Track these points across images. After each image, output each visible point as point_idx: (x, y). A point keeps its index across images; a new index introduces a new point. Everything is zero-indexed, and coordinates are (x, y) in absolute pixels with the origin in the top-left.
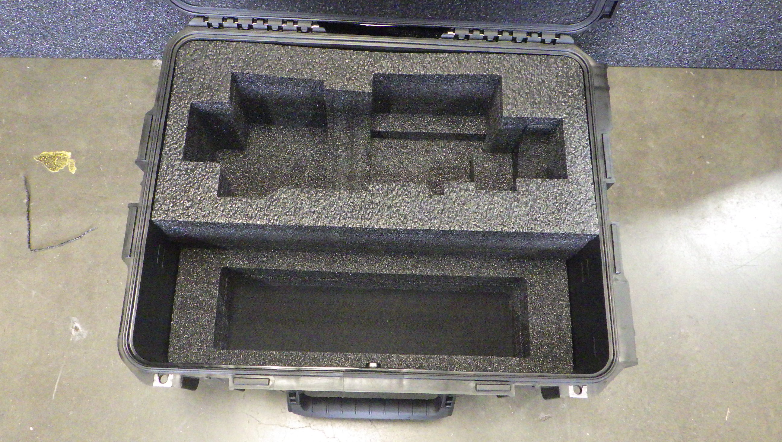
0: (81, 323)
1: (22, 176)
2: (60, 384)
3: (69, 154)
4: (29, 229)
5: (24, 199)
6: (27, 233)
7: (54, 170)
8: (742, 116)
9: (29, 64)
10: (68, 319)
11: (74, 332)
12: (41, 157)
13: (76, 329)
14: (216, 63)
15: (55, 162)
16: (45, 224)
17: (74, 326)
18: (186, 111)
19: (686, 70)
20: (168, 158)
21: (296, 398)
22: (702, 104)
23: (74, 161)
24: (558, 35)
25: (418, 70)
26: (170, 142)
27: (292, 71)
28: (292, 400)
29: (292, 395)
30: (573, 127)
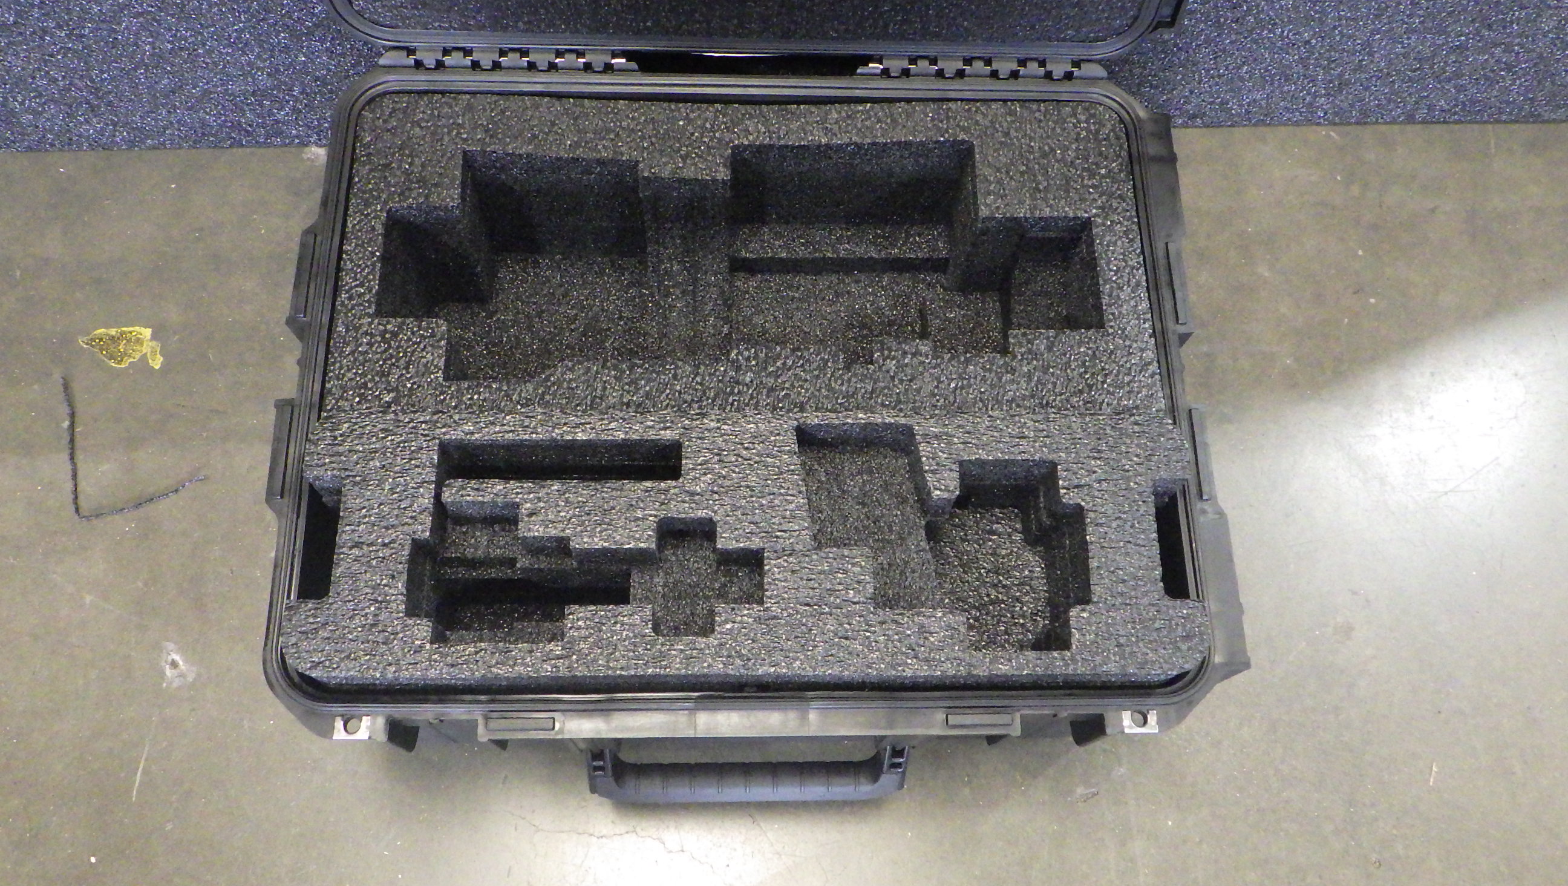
0: (181, 650)
1: (57, 376)
2: (146, 772)
3: (147, 332)
4: (75, 476)
5: (64, 421)
6: (69, 486)
7: (119, 363)
8: (1433, 210)
9: (62, 164)
10: (157, 647)
11: (169, 672)
12: (93, 340)
13: (174, 664)
14: (433, 134)
15: (121, 348)
16: (105, 467)
17: (170, 659)
18: (379, 225)
19: (1321, 130)
20: (348, 312)
21: (604, 763)
22: (1355, 190)
23: (158, 346)
24: (1076, 64)
25: (815, 136)
26: (350, 283)
27: (578, 146)
28: (597, 768)
29: (597, 758)
30: (1112, 232)
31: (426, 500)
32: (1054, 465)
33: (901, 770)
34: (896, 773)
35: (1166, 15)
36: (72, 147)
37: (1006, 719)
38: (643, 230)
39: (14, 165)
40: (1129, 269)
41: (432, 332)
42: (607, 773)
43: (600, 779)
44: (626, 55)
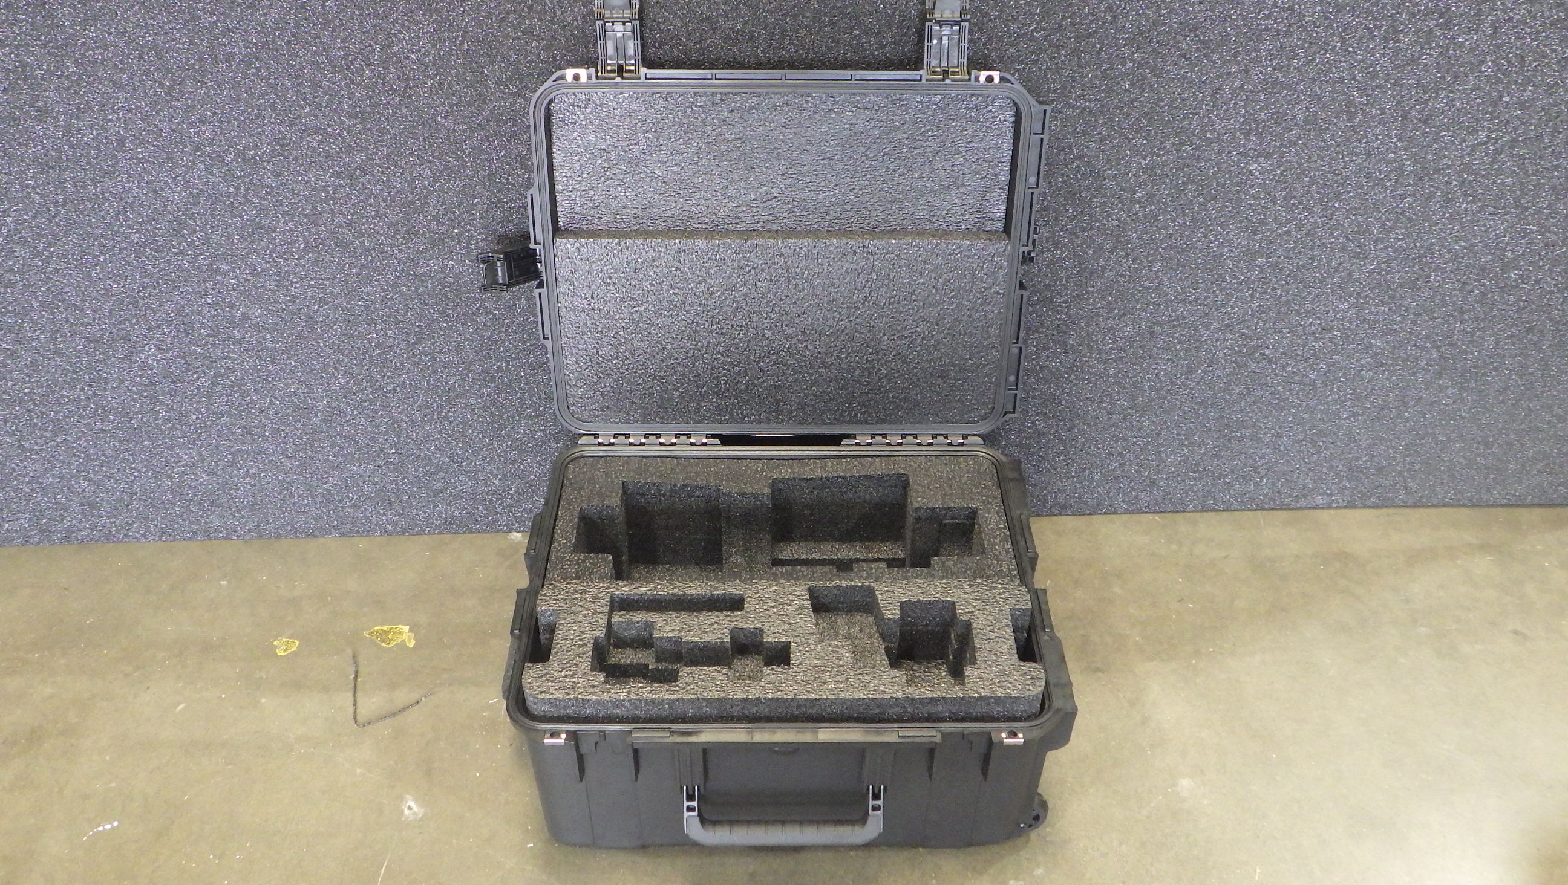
0: (416, 800)
1: (349, 651)
2: (388, 868)
3: (406, 628)
4: (355, 705)
5: (351, 674)
6: (351, 709)
7: (388, 644)
8: (1226, 557)
9: (362, 543)
10: (401, 798)
11: (406, 812)
12: (372, 632)
13: (410, 808)
14: (606, 474)
15: (390, 636)
16: (375, 699)
17: (407, 805)
18: (576, 514)
19: (1150, 516)
20: (558, 551)
21: (695, 804)
22: (1174, 547)
23: (412, 635)
24: (965, 437)
25: (819, 473)
26: (559, 539)
27: (686, 478)
28: (690, 809)
29: (691, 798)
30: (989, 513)
31: (603, 622)
33: (880, 813)
34: (877, 816)
35: (1010, 408)
36: (369, 532)
37: (933, 733)
38: (721, 535)
39: (332, 543)
40: (999, 529)
41: (604, 560)
42: (696, 813)
43: (691, 819)
44: (714, 436)
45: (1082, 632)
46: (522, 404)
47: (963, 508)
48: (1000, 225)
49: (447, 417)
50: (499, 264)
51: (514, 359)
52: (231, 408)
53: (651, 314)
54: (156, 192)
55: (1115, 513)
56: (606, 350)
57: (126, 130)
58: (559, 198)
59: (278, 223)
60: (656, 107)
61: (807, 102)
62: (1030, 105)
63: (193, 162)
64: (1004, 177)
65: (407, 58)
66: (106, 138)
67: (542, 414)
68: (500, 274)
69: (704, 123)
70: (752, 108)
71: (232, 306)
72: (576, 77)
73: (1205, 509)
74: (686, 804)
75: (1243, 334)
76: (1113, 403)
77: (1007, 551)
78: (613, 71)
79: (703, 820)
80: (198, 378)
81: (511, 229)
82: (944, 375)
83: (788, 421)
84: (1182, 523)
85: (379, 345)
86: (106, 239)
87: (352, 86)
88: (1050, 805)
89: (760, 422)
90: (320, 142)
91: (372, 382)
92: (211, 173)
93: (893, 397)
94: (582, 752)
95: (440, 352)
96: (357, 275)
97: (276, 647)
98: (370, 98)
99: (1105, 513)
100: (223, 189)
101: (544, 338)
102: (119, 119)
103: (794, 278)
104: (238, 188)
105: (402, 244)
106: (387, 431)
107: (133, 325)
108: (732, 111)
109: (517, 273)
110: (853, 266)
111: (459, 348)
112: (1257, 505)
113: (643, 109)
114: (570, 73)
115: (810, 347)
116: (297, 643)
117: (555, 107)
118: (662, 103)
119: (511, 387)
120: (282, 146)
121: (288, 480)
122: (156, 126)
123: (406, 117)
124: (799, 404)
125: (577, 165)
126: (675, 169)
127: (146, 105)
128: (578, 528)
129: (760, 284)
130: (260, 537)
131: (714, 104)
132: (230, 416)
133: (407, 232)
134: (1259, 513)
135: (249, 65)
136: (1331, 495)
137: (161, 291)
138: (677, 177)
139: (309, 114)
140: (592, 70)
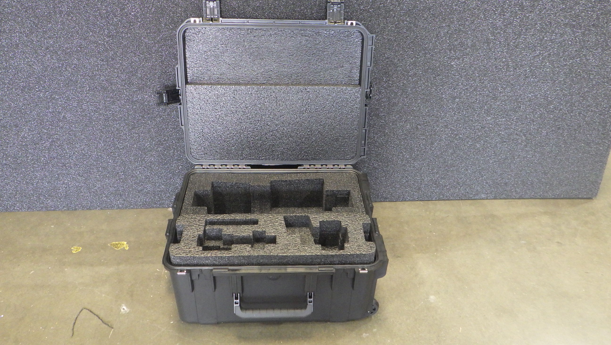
0: (126, 306)
2: (113, 331)
3: (125, 243)
7: (118, 248)
8: (448, 216)
9: (109, 212)
10: (120, 305)
11: (122, 310)
12: (112, 244)
13: (123, 309)
15: (119, 246)
16: (111, 269)
17: (123, 308)
18: (193, 193)
19: (418, 202)
20: (185, 206)
21: (238, 301)
22: (428, 213)
23: (128, 245)
24: (345, 165)
25: (289, 178)
26: (186, 202)
27: (237, 180)
28: (236, 303)
29: (236, 298)
30: (355, 192)
31: (202, 228)
32: (340, 222)
33: (312, 304)
34: (311, 305)
35: (362, 154)
36: (112, 207)
37: (332, 269)
38: (251, 204)
39: (97, 212)
40: (359, 197)
41: (204, 209)
42: (238, 305)
43: (236, 307)
44: (248, 165)
45: (392, 243)
46: (174, 154)
47: (344, 191)
48: (357, 82)
49: (144, 160)
50: (164, 95)
51: (170, 136)
52: (57, 155)
53: (223, 115)
54: (30, 66)
55: (405, 201)
56: (206, 130)
57: (19, 41)
58: (188, 70)
59: (78, 79)
60: (226, 34)
61: (283, 33)
62: (368, 34)
63: (45, 54)
64: (359, 63)
65: (130, 14)
66: (11, 43)
67: (182, 159)
68: (164, 99)
69: (244, 41)
70: (263, 35)
71: (59, 113)
72: (195, 21)
73: (440, 200)
74: (235, 301)
75: (452, 129)
76: (403, 156)
77: (362, 205)
78: (209, 20)
79: (241, 308)
80: (45, 142)
81: (170, 83)
82: (337, 140)
83: (277, 159)
84: (431, 205)
85: (117, 130)
86: (10, 85)
87: (109, 25)
88: (379, 304)
89: (266, 159)
90: (96, 47)
91: (115, 145)
92: (52, 58)
93: (318, 149)
94: (193, 279)
95: (142, 133)
96: (109, 101)
97: (72, 250)
98: (116, 29)
99: (401, 201)
100: (57, 65)
101: (182, 125)
102: (16, 36)
103: (279, 101)
104: (63, 65)
105: (127, 88)
106: (120, 165)
107: (19, 121)
108: (255, 37)
109: (171, 100)
110: (301, 97)
111: (149, 131)
112: (460, 198)
113: (221, 35)
114: (192, 20)
115: (285, 129)
116: (81, 248)
117: (187, 34)
118: (228, 33)
119: (169, 147)
120: (81, 48)
121: (80, 185)
122: (31, 39)
123: (130, 37)
124: (281, 152)
125: (195, 57)
126: (233, 59)
127: (28, 31)
128: (194, 198)
129: (266, 104)
130: (68, 209)
131: (248, 34)
132: (57, 159)
133: (129, 84)
134: (460, 201)
135: (68, 16)
136: (488, 194)
137: (31, 107)
138: (233, 62)
139: (92, 35)
140: (201, 19)
